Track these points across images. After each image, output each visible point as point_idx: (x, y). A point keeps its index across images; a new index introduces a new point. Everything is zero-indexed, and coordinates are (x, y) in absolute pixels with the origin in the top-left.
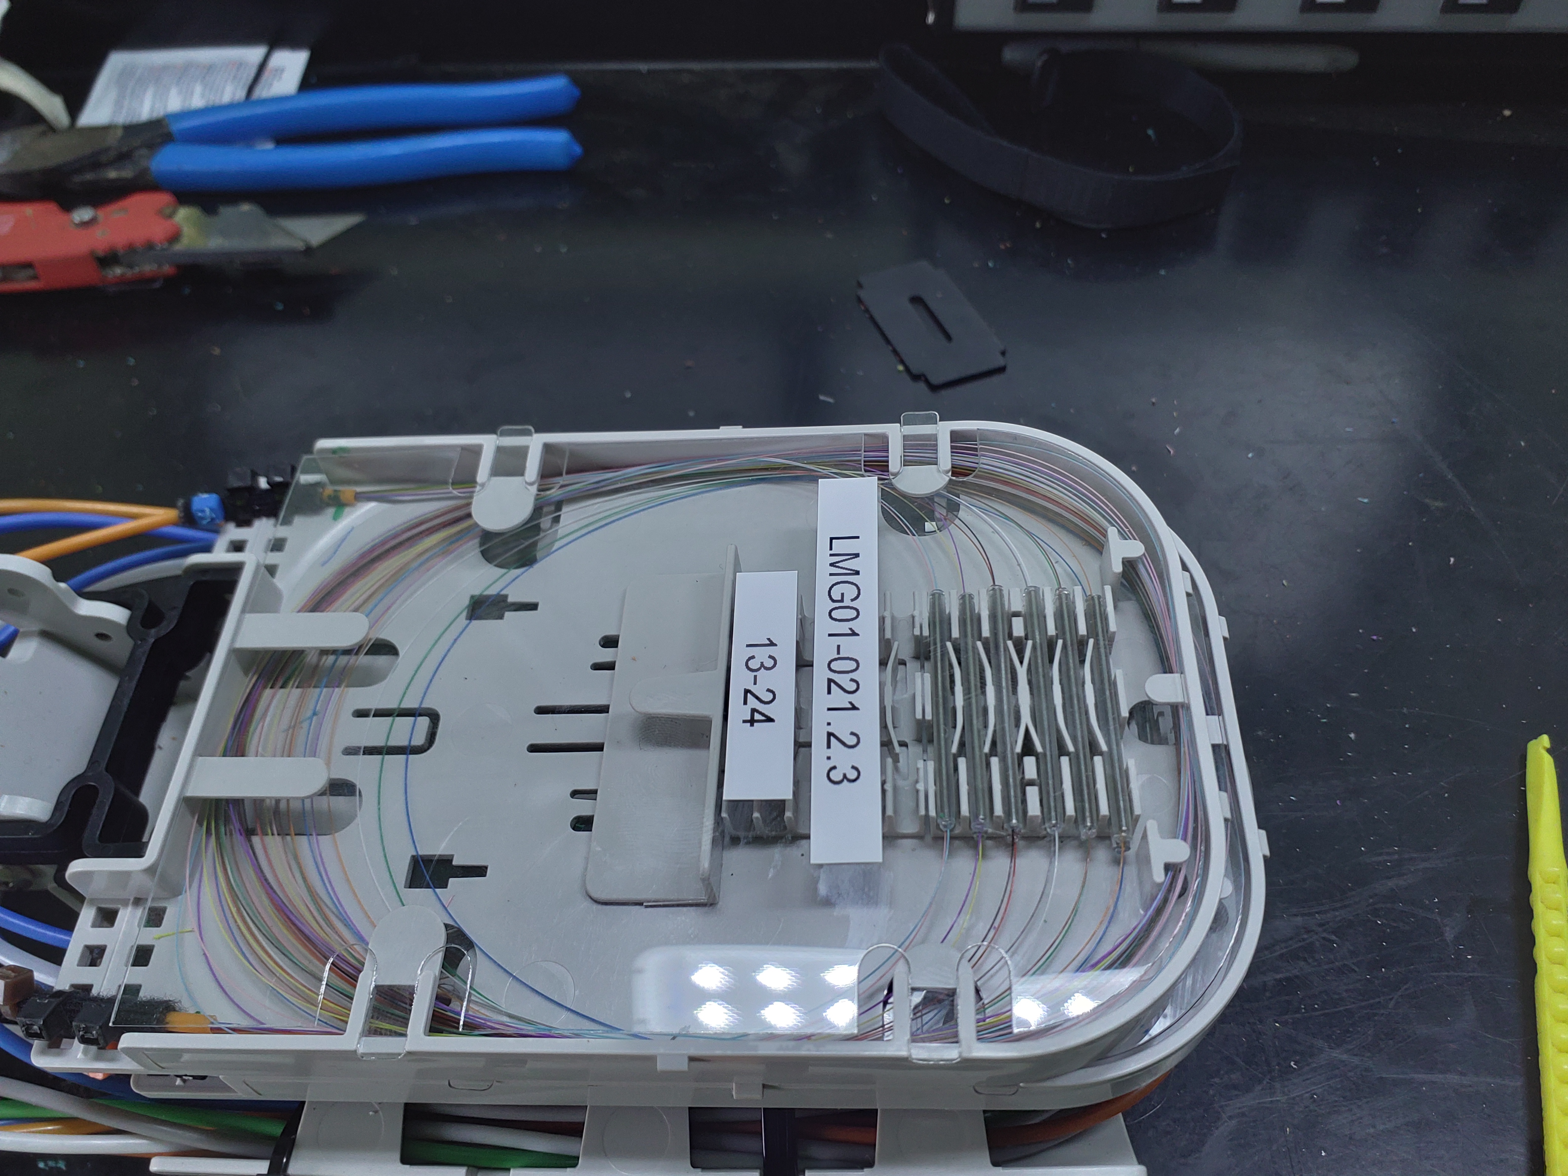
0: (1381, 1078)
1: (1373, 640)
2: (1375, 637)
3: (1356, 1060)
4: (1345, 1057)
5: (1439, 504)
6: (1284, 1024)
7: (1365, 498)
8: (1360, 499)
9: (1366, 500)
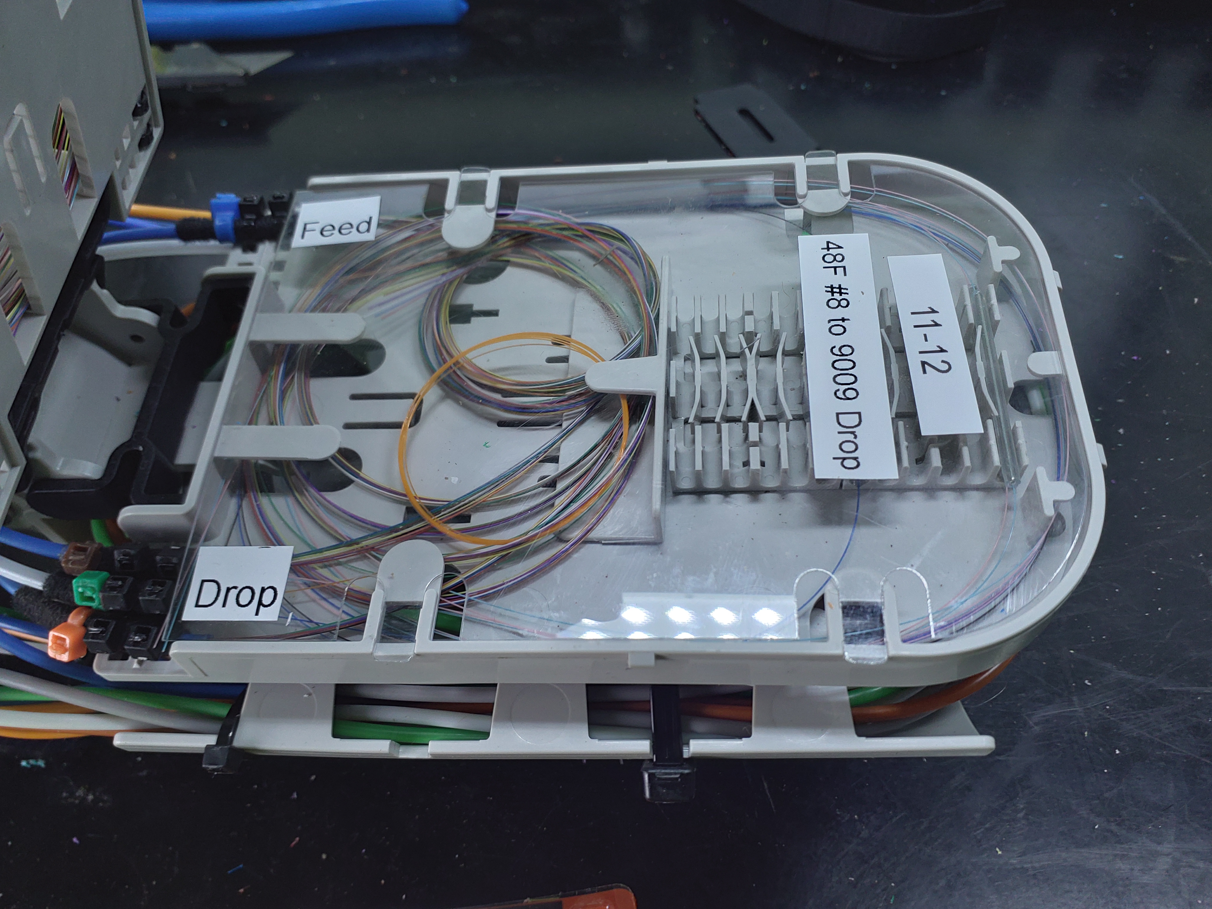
0: (1162, 690)
1: (1134, 360)
2: (1135, 358)
3: (1140, 679)
4: (1131, 676)
5: (1182, 259)
6: (1077, 650)
7: (1120, 254)
8: (1116, 256)
9: (1121, 257)
